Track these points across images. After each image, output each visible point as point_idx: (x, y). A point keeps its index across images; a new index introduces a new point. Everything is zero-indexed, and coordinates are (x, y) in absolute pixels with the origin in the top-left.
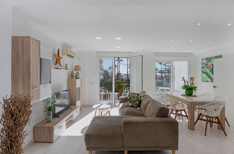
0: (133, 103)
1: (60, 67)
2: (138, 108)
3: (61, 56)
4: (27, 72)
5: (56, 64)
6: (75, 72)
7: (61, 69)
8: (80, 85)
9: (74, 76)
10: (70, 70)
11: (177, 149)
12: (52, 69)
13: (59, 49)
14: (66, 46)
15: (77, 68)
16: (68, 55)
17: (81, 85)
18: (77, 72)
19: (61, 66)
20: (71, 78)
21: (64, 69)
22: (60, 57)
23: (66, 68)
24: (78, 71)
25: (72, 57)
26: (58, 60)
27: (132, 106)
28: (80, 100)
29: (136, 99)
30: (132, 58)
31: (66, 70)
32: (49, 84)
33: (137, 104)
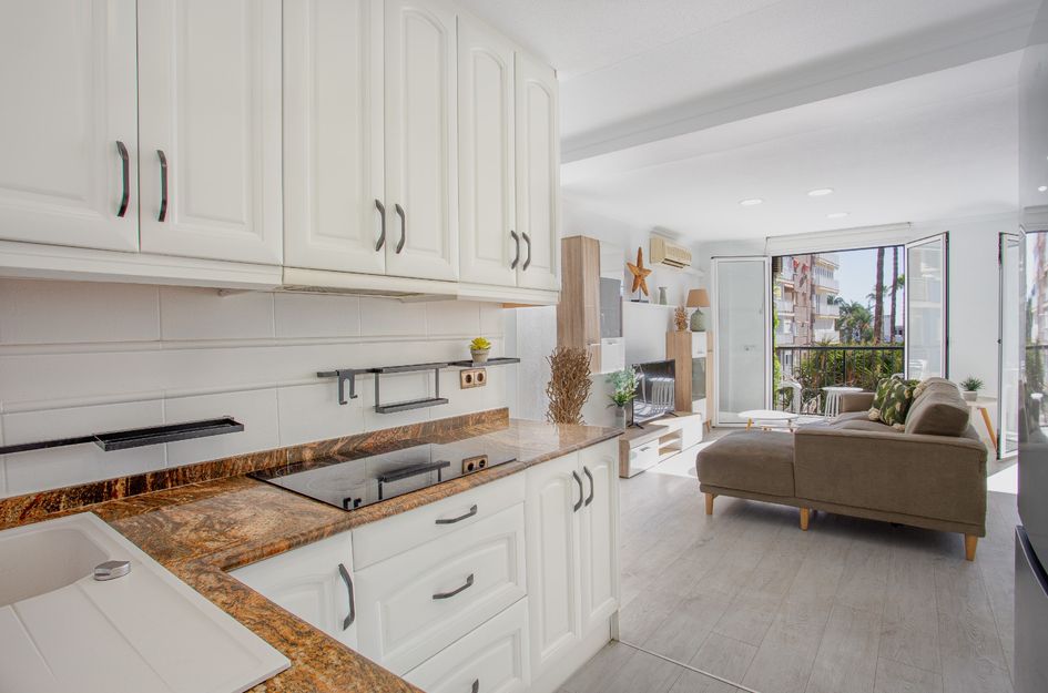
0: (884, 410)
1: (643, 297)
2: (897, 426)
3: (646, 265)
4: (578, 309)
5: (633, 291)
6: (691, 311)
7: (647, 302)
8: (705, 351)
9: (688, 322)
10: (672, 304)
11: (983, 535)
12: (624, 303)
13: (640, 249)
14: (660, 235)
15: (697, 298)
16: (668, 262)
17: (709, 351)
18: (698, 311)
19: (646, 294)
20: (676, 328)
21: (656, 303)
22: (645, 271)
23: (663, 300)
24: (700, 309)
25: (679, 265)
26: (638, 278)
27: (878, 420)
28: (705, 400)
29: (893, 395)
30: (910, 245)
31: (661, 303)
32: (618, 339)
33: (894, 410)
